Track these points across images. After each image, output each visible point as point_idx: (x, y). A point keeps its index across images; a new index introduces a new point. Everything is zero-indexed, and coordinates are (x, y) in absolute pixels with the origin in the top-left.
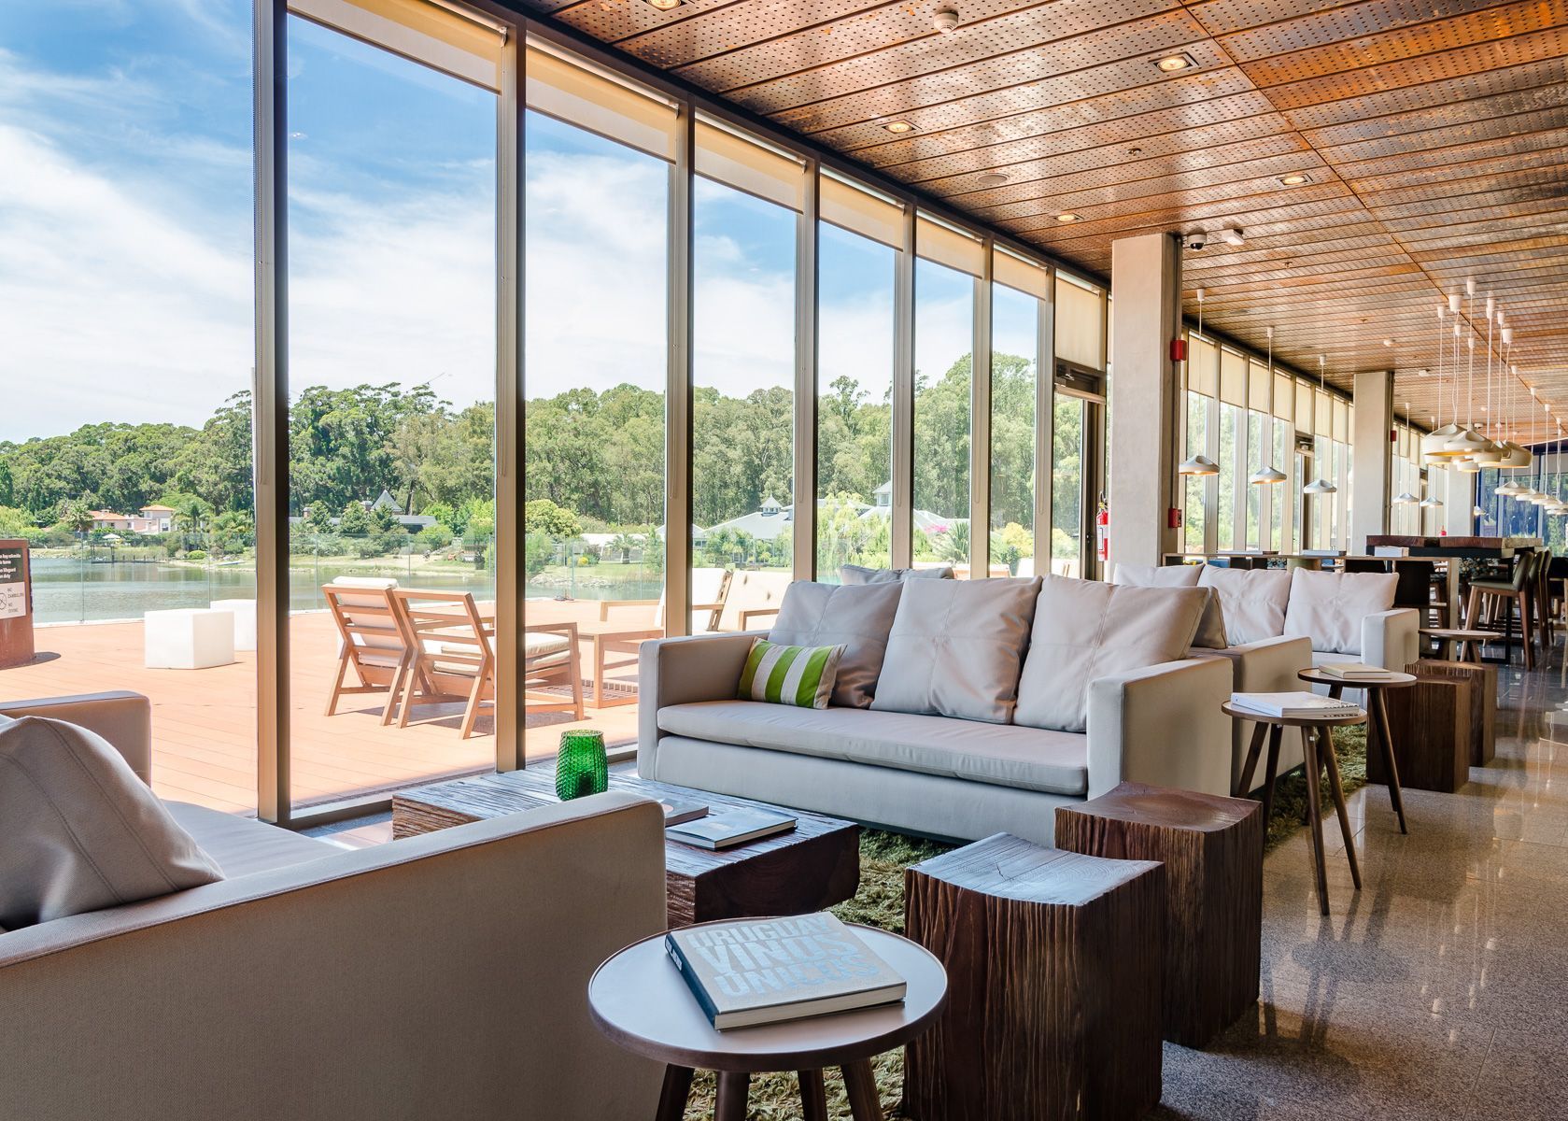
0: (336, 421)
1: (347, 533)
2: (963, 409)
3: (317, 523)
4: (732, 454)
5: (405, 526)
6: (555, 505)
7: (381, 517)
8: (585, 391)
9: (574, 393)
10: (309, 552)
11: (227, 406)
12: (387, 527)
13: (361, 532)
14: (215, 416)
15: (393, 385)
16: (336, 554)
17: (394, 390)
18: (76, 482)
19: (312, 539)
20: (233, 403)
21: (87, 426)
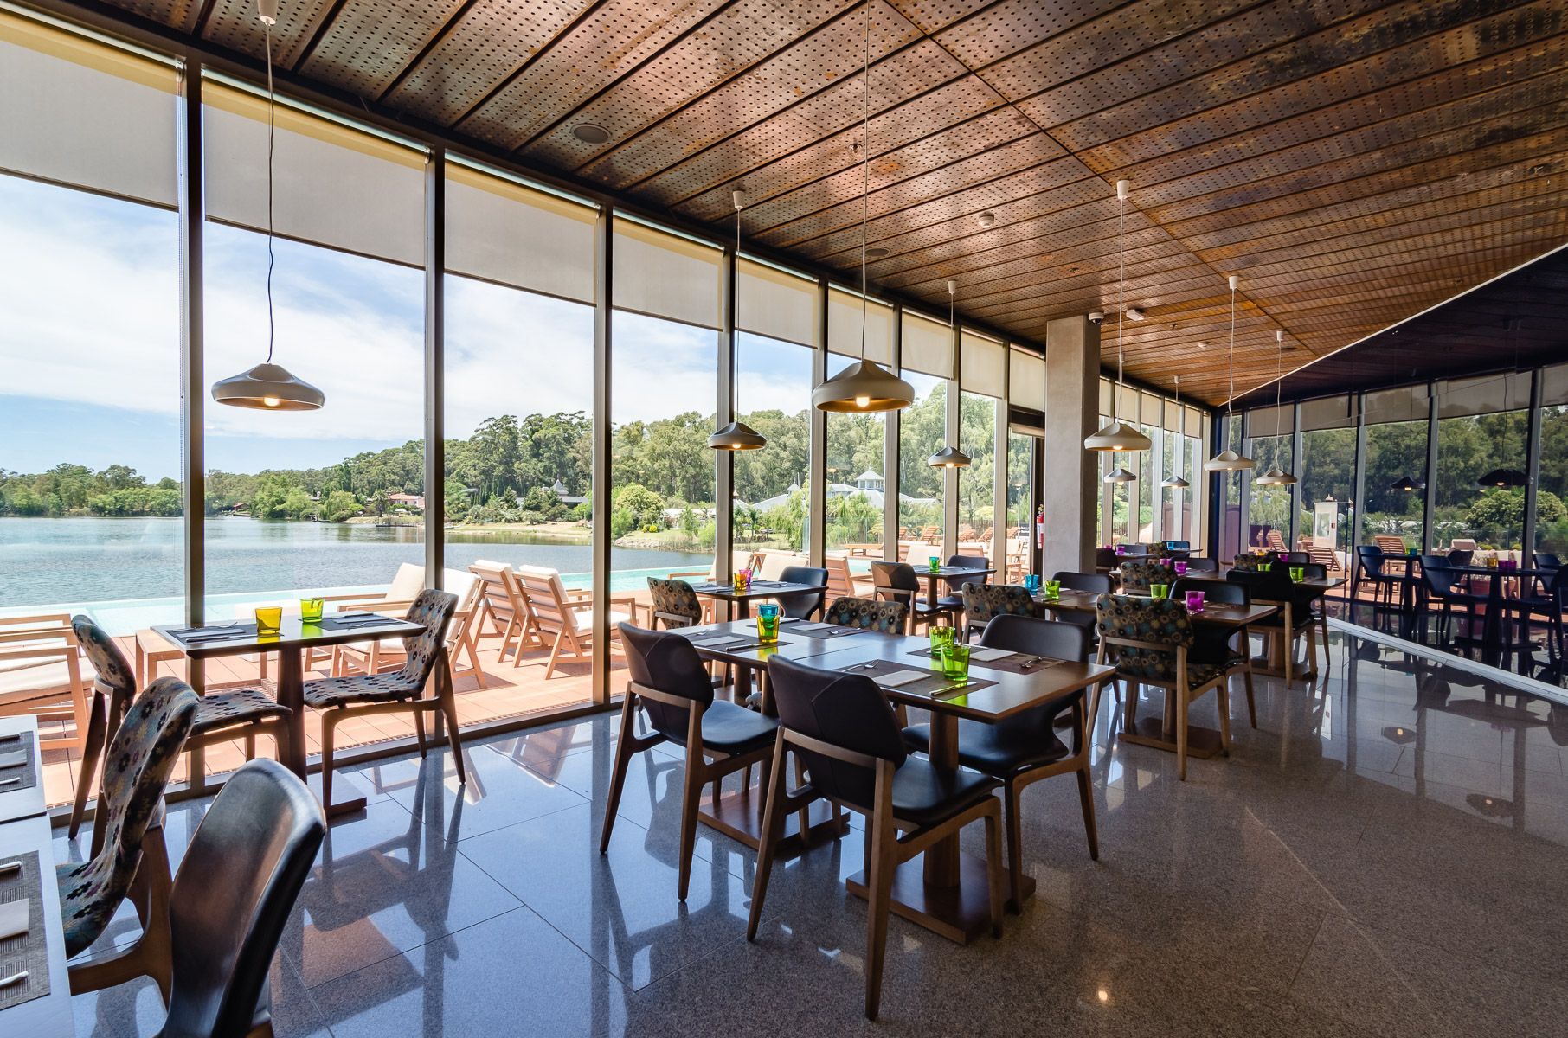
0: (542, 436)
1: (527, 508)
2: (938, 420)
3: (507, 501)
4: (783, 454)
5: (566, 503)
6: (645, 489)
7: (550, 498)
8: (694, 413)
9: (687, 415)
10: (500, 521)
11: (481, 427)
12: (553, 504)
13: (537, 508)
14: (475, 434)
15: (580, 412)
16: (517, 521)
17: (580, 415)
18: (401, 476)
19: (502, 512)
20: (485, 425)
21: (411, 442)
